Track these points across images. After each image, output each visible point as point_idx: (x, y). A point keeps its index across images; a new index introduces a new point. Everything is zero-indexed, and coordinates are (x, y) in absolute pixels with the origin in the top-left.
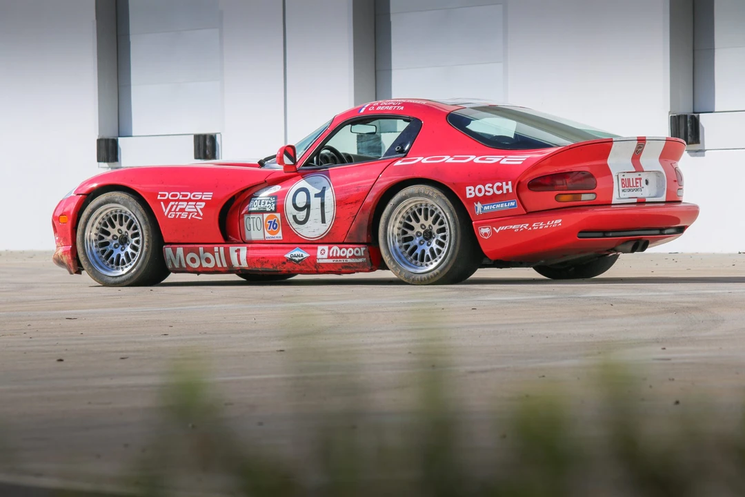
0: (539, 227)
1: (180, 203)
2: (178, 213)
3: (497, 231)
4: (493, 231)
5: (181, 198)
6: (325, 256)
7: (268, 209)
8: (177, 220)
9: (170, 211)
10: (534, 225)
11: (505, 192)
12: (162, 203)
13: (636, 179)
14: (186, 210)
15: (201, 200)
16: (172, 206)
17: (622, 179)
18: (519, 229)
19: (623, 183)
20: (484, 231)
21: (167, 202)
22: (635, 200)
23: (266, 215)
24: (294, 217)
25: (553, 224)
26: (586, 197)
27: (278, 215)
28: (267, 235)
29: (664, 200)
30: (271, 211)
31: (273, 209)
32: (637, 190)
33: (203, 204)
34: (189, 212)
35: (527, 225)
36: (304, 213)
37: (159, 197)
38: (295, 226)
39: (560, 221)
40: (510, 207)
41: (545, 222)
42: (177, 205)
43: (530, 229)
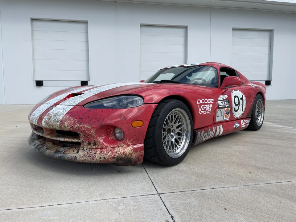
1: (205, 105)
2: (204, 111)
5: (205, 103)
6: (243, 124)
7: (226, 106)
8: (203, 115)
9: (201, 111)
12: (199, 106)
14: (207, 109)
15: (211, 103)
16: (202, 107)
21: (201, 105)
23: (225, 109)
24: (235, 108)
27: (230, 108)
28: (225, 118)
30: (228, 107)
31: (228, 106)
33: (211, 105)
34: (207, 110)
36: (238, 107)
37: (198, 103)
38: (234, 113)
42: (204, 107)
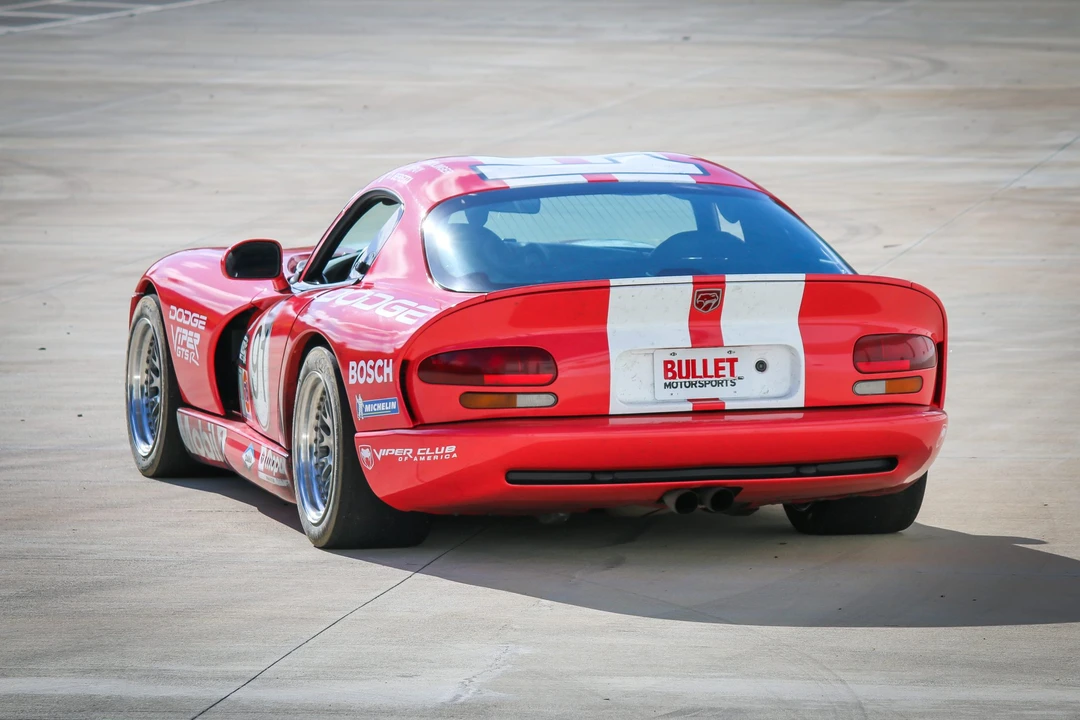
0: (426, 456)
1: (184, 331)
2: (183, 350)
3: (379, 457)
4: (374, 455)
8: (184, 363)
10: (419, 453)
11: (386, 380)
12: (173, 327)
13: (717, 361)
15: (197, 329)
16: (179, 335)
17: (666, 363)
18: (403, 457)
19: (667, 370)
20: (365, 454)
22: (689, 407)
25: (444, 454)
26: (526, 401)
29: (802, 404)
32: (718, 383)
33: (199, 337)
34: (190, 351)
35: (411, 450)
37: (170, 315)
39: (453, 448)
40: (392, 411)
41: (433, 450)
42: (182, 335)
43: (416, 459)
